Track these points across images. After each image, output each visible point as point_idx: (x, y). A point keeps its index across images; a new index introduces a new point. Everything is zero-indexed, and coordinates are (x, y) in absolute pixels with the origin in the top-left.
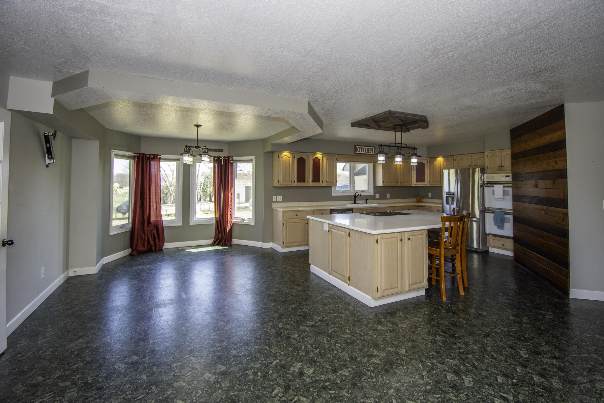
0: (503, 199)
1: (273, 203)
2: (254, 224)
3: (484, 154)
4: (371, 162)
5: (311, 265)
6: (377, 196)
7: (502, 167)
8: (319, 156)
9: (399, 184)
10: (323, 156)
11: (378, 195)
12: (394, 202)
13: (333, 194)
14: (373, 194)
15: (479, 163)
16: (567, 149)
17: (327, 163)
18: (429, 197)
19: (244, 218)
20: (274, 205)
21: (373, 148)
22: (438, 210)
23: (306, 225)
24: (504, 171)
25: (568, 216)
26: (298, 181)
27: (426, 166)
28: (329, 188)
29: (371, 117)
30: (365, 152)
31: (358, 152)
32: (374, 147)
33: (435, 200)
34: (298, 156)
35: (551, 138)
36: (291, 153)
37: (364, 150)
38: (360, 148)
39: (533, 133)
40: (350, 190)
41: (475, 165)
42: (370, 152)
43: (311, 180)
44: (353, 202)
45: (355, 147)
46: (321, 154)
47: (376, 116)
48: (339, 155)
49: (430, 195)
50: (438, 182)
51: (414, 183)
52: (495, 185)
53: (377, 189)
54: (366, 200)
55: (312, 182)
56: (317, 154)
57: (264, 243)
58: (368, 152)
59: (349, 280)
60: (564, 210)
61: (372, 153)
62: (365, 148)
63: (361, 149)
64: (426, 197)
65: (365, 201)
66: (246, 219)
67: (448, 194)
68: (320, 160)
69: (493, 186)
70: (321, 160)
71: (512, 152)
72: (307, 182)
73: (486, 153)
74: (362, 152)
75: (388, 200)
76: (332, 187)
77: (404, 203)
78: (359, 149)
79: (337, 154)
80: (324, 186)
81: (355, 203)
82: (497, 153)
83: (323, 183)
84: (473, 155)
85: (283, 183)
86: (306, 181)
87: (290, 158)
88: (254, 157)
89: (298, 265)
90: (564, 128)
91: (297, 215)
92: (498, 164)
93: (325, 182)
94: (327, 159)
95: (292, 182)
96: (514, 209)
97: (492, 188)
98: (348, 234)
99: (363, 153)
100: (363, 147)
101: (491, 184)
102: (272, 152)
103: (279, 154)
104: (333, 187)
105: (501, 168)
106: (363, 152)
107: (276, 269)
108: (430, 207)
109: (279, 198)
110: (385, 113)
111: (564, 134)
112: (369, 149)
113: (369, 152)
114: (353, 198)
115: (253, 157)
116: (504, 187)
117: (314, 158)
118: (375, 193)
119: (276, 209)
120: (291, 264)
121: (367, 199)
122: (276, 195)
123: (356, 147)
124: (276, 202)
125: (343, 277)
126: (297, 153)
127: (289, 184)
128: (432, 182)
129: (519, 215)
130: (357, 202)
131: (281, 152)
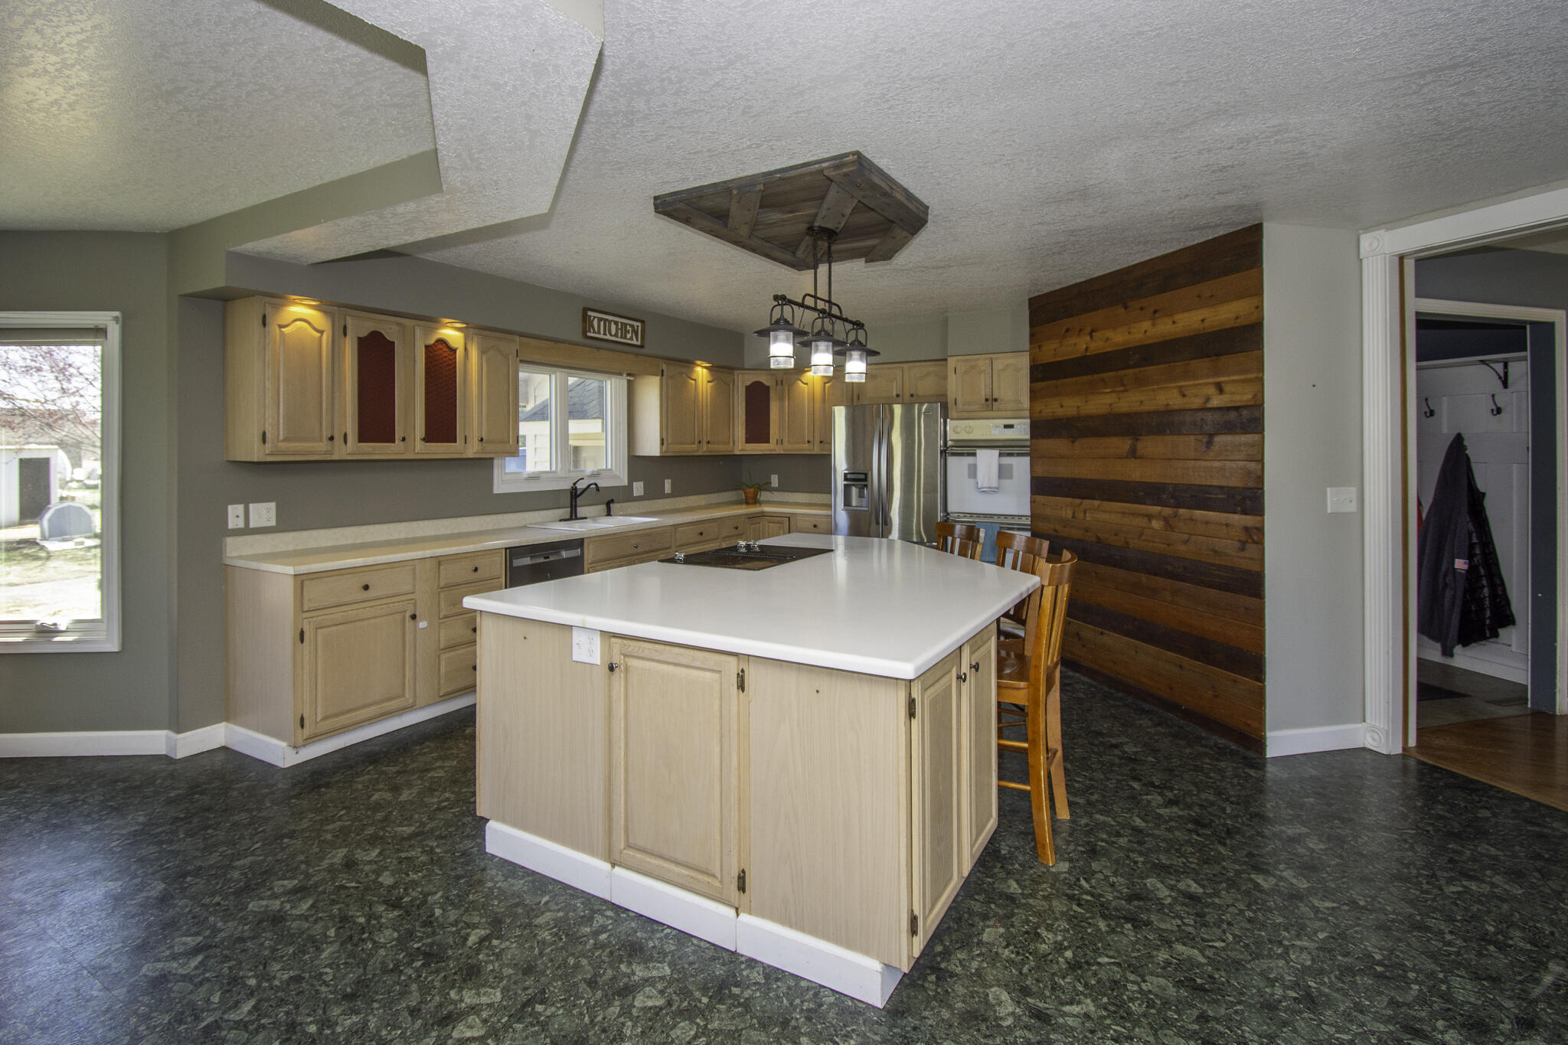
0: (998, 488)
1: (230, 541)
2: (116, 649)
3: (946, 366)
4: (620, 374)
5: (493, 826)
6: (638, 488)
7: (996, 400)
8: (451, 333)
9: (704, 450)
10: (466, 338)
11: (641, 484)
12: (682, 506)
13: (499, 488)
14: (626, 483)
15: (926, 387)
16: (1265, 350)
17: (485, 369)
18: (773, 485)
19: (49, 621)
20: (236, 550)
21: (639, 324)
22: (815, 526)
23: (409, 622)
24: (1000, 413)
25: (1263, 534)
26: (364, 437)
27: (772, 395)
28: (484, 464)
29: (765, 174)
30: (616, 335)
31: (595, 332)
32: (642, 322)
33: (790, 494)
34: (363, 326)
35: (1203, 321)
36: (325, 312)
37: (613, 327)
38: (600, 320)
39: (1126, 307)
40: (555, 472)
41: (912, 396)
42: (631, 339)
43: (420, 430)
44: (565, 512)
45: (585, 318)
46: (458, 329)
47: (793, 173)
48: (525, 340)
49: (775, 480)
50: (809, 442)
51: (741, 446)
52: (979, 452)
53: (638, 464)
54: (608, 504)
55: (424, 440)
56: (445, 326)
57: (178, 732)
58: (625, 338)
59: (742, 888)
60: (1249, 520)
61: (634, 342)
62: (616, 323)
63: (602, 323)
64: (766, 486)
65: (604, 506)
66: (62, 628)
67: (849, 476)
68: (454, 351)
69: (974, 455)
70: (460, 354)
71: (1033, 360)
72: (404, 439)
73: (952, 362)
74: (605, 334)
75: (668, 500)
76: (492, 459)
77: (710, 506)
78: (595, 323)
79: (521, 335)
80: (471, 456)
81: (573, 516)
82: (983, 363)
83: (468, 447)
84: (905, 366)
85: (291, 445)
86: (398, 436)
87: (321, 332)
88: (116, 319)
89: (407, 830)
90: (1259, 292)
91: (366, 587)
92: (983, 392)
93: (476, 440)
94: (482, 352)
95: (332, 438)
96: (1034, 516)
97: (969, 460)
98: (734, 680)
99: (608, 337)
100: (610, 318)
101: (968, 448)
102: (223, 300)
103: (269, 310)
104: (496, 462)
105: (991, 404)
106: (611, 335)
107: (301, 891)
108: (789, 517)
109: (263, 513)
110: (839, 161)
111: (1260, 308)
112: (628, 328)
113: (629, 336)
114: (567, 500)
115: (106, 318)
116: (1000, 455)
117: (432, 341)
118: (633, 477)
119: (254, 565)
120: (370, 831)
121: (612, 501)
122: (246, 500)
123: (590, 313)
124: (247, 531)
125: (700, 877)
126: (355, 312)
127: (318, 449)
128: (789, 443)
129: (1056, 531)
130: (581, 511)
131: (277, 298)
